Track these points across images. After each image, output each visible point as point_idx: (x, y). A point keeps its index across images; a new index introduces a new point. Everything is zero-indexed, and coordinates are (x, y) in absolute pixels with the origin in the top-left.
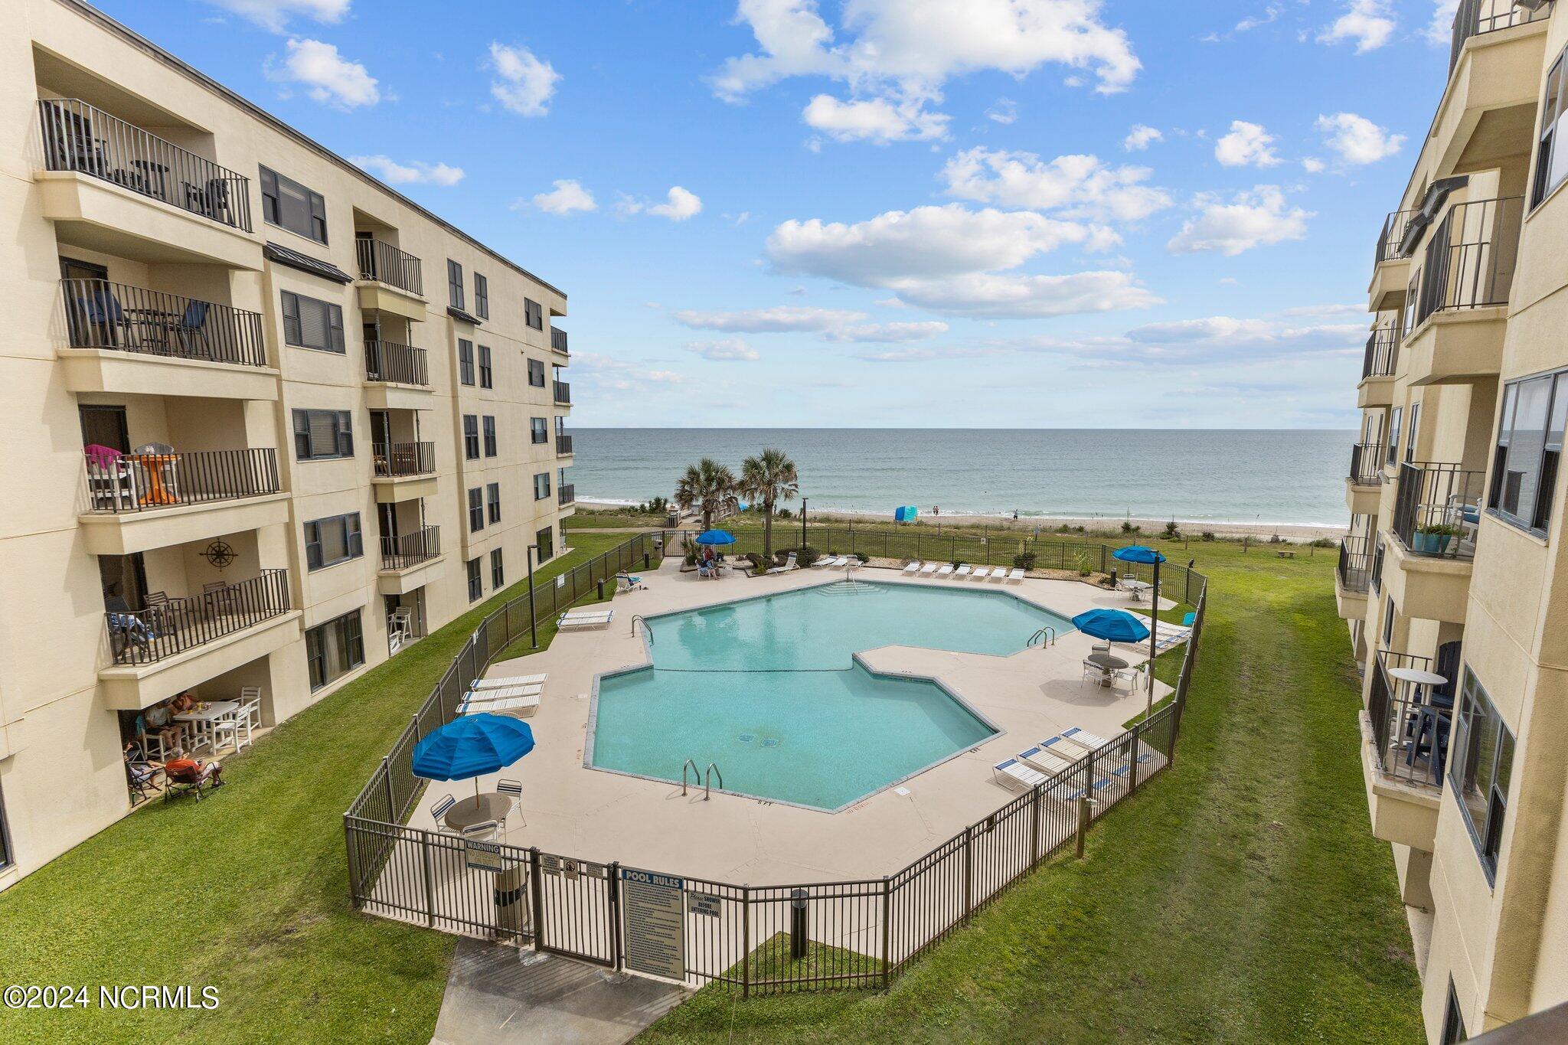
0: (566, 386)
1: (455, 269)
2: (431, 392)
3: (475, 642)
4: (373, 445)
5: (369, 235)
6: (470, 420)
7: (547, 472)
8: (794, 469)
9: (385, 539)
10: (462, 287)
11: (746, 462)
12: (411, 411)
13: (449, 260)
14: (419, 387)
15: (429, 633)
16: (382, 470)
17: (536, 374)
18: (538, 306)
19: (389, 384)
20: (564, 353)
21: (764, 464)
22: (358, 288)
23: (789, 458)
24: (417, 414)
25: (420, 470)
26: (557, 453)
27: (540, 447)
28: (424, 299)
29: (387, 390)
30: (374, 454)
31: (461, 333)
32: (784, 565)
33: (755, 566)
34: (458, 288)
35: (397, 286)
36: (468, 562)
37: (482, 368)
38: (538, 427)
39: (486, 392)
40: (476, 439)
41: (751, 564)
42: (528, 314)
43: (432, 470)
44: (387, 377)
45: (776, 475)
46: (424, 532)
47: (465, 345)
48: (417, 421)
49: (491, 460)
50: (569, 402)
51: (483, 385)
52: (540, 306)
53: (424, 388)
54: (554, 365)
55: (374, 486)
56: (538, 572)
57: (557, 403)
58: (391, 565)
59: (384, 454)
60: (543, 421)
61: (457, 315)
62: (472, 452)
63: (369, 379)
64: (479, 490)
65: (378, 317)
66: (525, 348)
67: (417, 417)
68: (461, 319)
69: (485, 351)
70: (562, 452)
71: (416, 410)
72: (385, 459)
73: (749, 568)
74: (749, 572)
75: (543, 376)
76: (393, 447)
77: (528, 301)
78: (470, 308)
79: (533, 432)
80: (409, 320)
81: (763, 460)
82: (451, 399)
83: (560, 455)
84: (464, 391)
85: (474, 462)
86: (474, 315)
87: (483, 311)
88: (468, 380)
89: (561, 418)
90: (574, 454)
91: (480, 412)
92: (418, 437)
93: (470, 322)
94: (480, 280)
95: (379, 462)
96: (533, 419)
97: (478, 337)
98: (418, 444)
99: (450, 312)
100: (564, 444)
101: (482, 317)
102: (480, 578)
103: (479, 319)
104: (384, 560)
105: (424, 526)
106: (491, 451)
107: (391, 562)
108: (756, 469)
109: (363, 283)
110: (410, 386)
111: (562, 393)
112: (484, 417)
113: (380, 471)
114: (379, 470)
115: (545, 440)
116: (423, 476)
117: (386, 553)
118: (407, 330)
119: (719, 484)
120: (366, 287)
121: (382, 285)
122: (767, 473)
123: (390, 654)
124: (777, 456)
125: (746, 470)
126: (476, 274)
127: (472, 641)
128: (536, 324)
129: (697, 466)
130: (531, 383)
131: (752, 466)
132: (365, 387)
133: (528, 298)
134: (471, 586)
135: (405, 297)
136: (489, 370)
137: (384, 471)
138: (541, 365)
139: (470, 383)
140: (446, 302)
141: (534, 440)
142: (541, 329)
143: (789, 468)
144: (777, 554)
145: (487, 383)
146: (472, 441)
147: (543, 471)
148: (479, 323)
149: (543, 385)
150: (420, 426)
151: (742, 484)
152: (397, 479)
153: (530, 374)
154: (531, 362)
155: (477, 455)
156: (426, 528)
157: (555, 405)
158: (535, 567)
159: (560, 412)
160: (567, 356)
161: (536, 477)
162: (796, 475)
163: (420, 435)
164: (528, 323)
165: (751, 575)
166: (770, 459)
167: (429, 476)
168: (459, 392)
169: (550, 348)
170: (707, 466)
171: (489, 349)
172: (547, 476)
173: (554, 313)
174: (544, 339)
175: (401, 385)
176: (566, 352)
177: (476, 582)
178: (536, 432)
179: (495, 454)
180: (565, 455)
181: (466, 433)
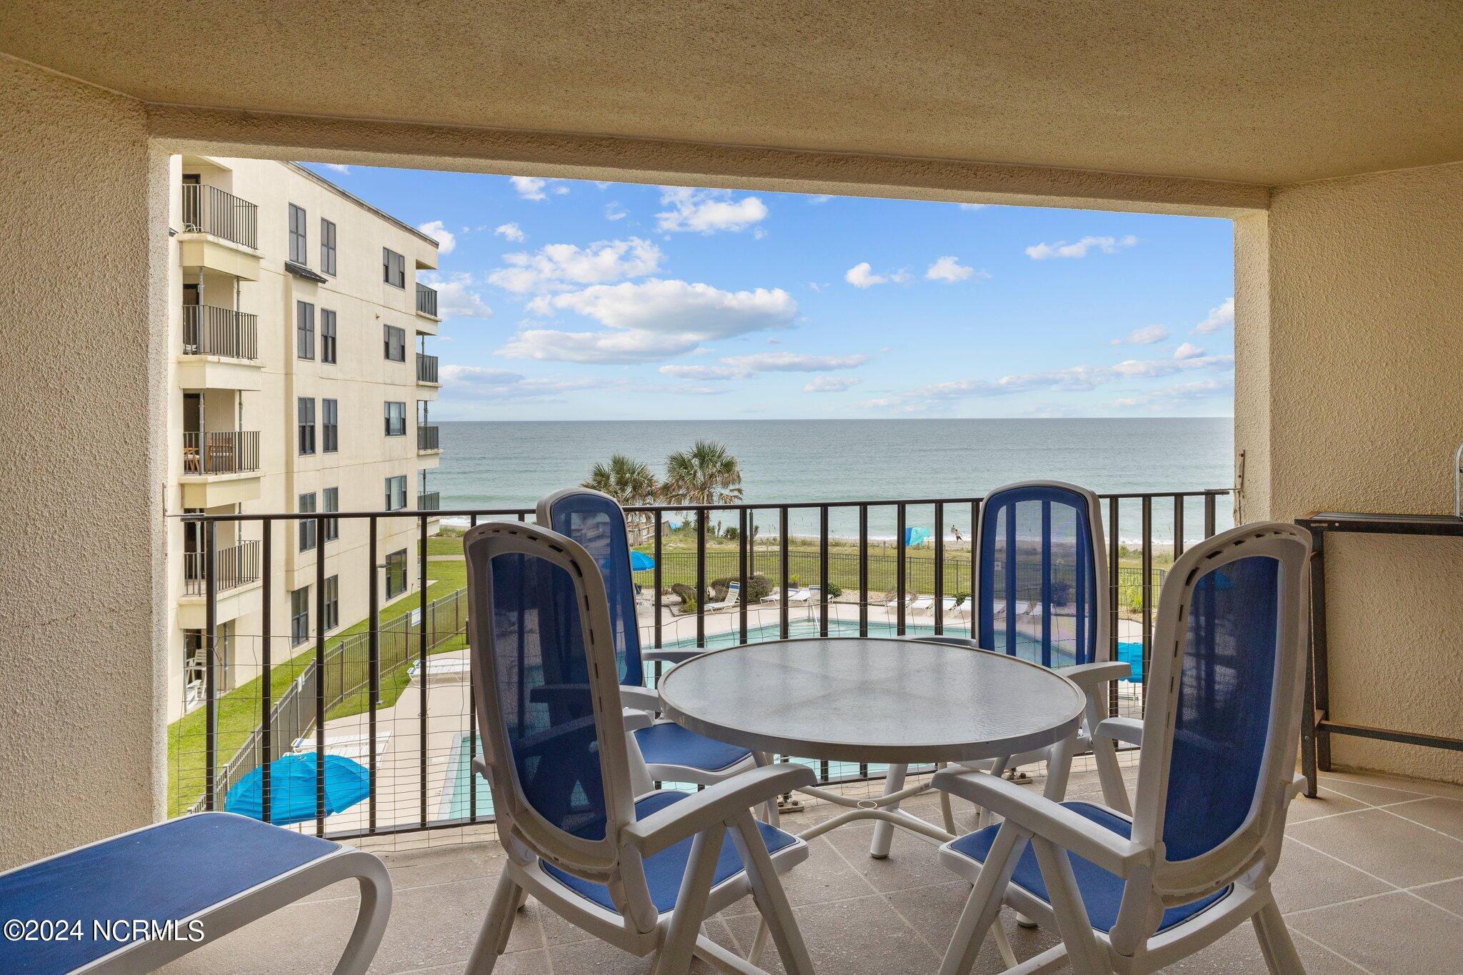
0: (434, 361)
1: (297, 213)
2: (259, 368)
3: (300, 689)
4: (185, 435)
5: (196, 178)
6: (306, 405)
7: (403, 474)
8: (737, 469)
9: (190, 556)
10: (305, 237)
11: (673, 459)
12: (233, 391)
13: (291, 204)
14: (245, 361)
15: (238, 685)
16: (193, 467)
17: (394, 346)
18: (401, 258)
19: (211, 358)
20: (432, 317)
21: (696, 462)
22: (181, 242)
23: (729, 454)
24: (240, 396)
25: (240, 468)
26: (419, 449)
27: (395, 441)
28: (258, 253)
29: (207, 365)
30: (185, 447)
31: (301, 292)
32: (723, 600)
33: (684, 601)
34: (300, 238)
35: (227, 239)
36: (293, 592)
37: (325, 338)
38: (394, 414)
39: (328, 367)
40: (313, 428)
41: (679, 599)
42: (387, 268)
43: (255, 466)
44: (208, 349)
45: (711, 476)
46: (240, 548)
47: (306, 309)
48: (240, 404)
49: (331, 456)
50: (437, 381)
51: (325, 359)
52: (403, 257)
53: (252, 363)
54: (419, 333)
55: (182, 486)
56: (385, 611)
57: (421, 383)
58: (196, 591)
59: (197, 446)
60: (401, 406)
61: (297, 271)
62: (307, 445)
63: (186, 353)
64: (313, 496)
65: (202, 277)
66: (381, 311)
67: (240, 399)
68: (302, 276)
69: (329, 315)
70: (425, 448)
71: (240, 391)
72: (197, 453)
73: (675, 604)
74: (675, 610)
75: (403, 348)
76: (209, 436)
77: (387, 252)
78: (314, 263)
79: (388, 421)
80: (238, 278)
81: (695, 456)
82: (283, 377)
83: (422, 452)
84: (300, 366)
85: (309, 459)
86: (318, 272)
87: (330, 265)
88: (306, 354)
89: (426, 402)
90: (441, 451)
91: (319, 393)
92: (240, 425)
93: (313, 279)
94: (328, 228)
95: (190, 457)
96: (388, 404)
97: (321, 298)
98: (240, 434)
99: (289, 268)
100: (429, 438)
101: (328, 272)
102: (307, 615)
103: (324, 276)
104: (187, 585)
105: (240, 540)
106: (331, 445)
107: (196, 587)
108: (686, 468)
109: (188, 236)
110: (234, 360)
111: (427, 370)
112: (324, 400)
113: (190, 469)
114: (189, 467)
115: (403, 431)
116: (243, 475)
117: (190, 577)
118: (235, 291)
119: (634, 488)
120: (191, 241)
121: (210, 238)
122: (699, 474)
123: (185, 711)
124: (713, 452)
125: (672, 470)
126: (323, 220)
127: (296, 686)
128: (397, 281)
129: (607, 466)
130: (387, 356)
131: (680, 463)
132: (179, 362)
133: (388, 247)
134: (296, 625)
135: (237, 251)
136: (334, 340)
137: (196, 469)
138: (401, 333)
139: (308, 356)
140: (284, 256)
141: (388, 431)
142: (403, 286)
143: (728, 466)
144: (714, 585)
145: (330, 355)
146: (308, 430)
147: (398, 473)
148: (324, 281)
149: (403, 359)
150: (243, 411)
151: (666, 488)
152: (211, 478)
153: (387, 345)
154: (388, 329)
155: (313, 450)
156: (243, 543)
157: (418, 385)
158: (382, 603)
159: (425, 394)
160: (437, 321)
161: (389, 481)
162: (739, 476)
163: (242, 422)
164: (387, 280)
165: (676, 612)
166: (704, 455)
167: (250, 474)
168: (295, 368)
169: (413, 310)
170: (619, 464)
171: (334, 313)
172: (403, 480)
173: (420, 266)
174: (408, 298)
175: (224, 359)
176: (436, 315)
177: (302, 620)
178: (391, 421)
179: (335, 449)
180: (429, 451)
181: (300, 422)
